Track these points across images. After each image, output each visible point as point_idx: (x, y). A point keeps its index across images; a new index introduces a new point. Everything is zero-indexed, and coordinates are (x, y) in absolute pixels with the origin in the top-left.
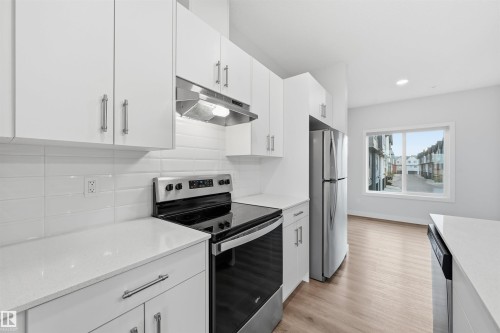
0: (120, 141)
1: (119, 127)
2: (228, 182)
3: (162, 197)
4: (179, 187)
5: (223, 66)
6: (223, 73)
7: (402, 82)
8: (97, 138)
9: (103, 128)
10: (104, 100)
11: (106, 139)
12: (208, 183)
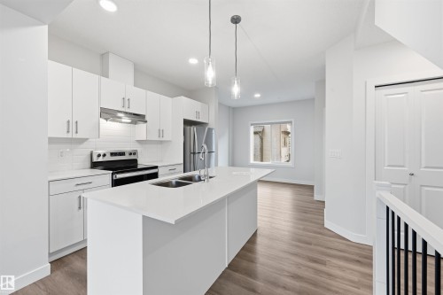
0: (75, 136)
1: (74, 131)
2: (134, 154)
3: (95, 160)
4: (104, 155)
5: (126, 99)
6: (127, 102)
7: (257, 95)
8: (66, 136)
9: (68, 132)
10: (68, 122)
11: (70, 136)
12: (122, 154)
